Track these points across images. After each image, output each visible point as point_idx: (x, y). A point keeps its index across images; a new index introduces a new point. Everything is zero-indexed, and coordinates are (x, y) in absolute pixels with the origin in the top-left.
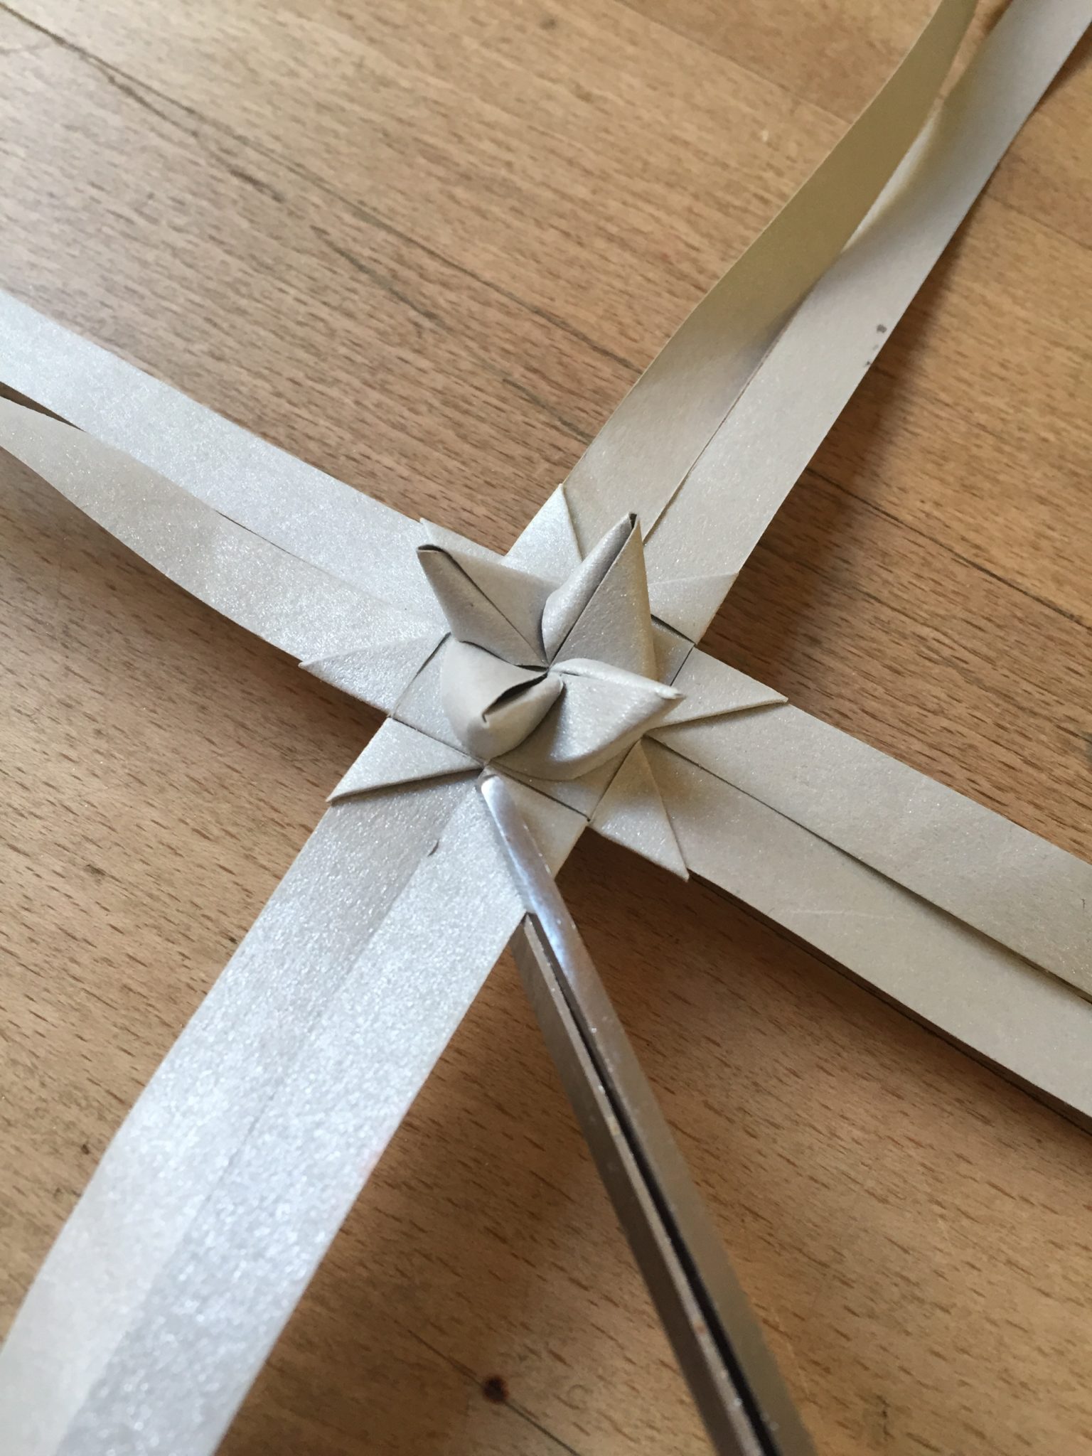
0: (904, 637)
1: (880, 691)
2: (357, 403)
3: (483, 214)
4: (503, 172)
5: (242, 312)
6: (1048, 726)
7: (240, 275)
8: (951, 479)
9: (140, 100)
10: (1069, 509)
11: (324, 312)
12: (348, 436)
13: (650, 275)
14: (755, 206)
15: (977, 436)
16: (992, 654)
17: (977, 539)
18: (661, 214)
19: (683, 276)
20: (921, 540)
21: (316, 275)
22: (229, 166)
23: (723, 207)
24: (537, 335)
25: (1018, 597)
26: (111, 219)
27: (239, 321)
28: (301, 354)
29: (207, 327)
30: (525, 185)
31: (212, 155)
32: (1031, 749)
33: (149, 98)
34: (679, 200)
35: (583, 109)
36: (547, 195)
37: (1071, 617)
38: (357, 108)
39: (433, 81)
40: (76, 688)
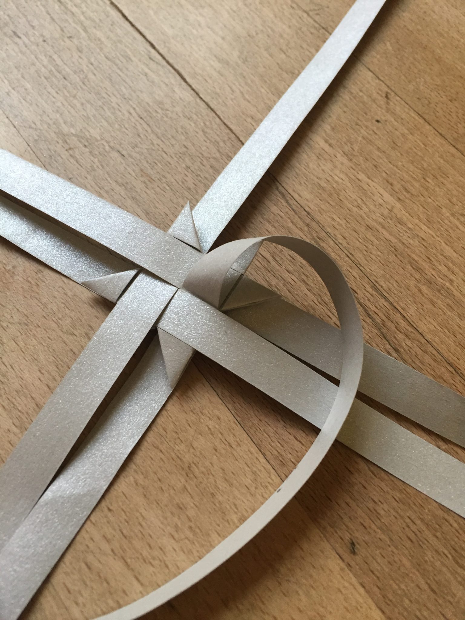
3: (433, 303)
4: (448, 284)
9: (287, 202)
30: (455, 293)
33: (292, 202)
38: (385, 232)
39: (424, 227)
40: (186, 499)
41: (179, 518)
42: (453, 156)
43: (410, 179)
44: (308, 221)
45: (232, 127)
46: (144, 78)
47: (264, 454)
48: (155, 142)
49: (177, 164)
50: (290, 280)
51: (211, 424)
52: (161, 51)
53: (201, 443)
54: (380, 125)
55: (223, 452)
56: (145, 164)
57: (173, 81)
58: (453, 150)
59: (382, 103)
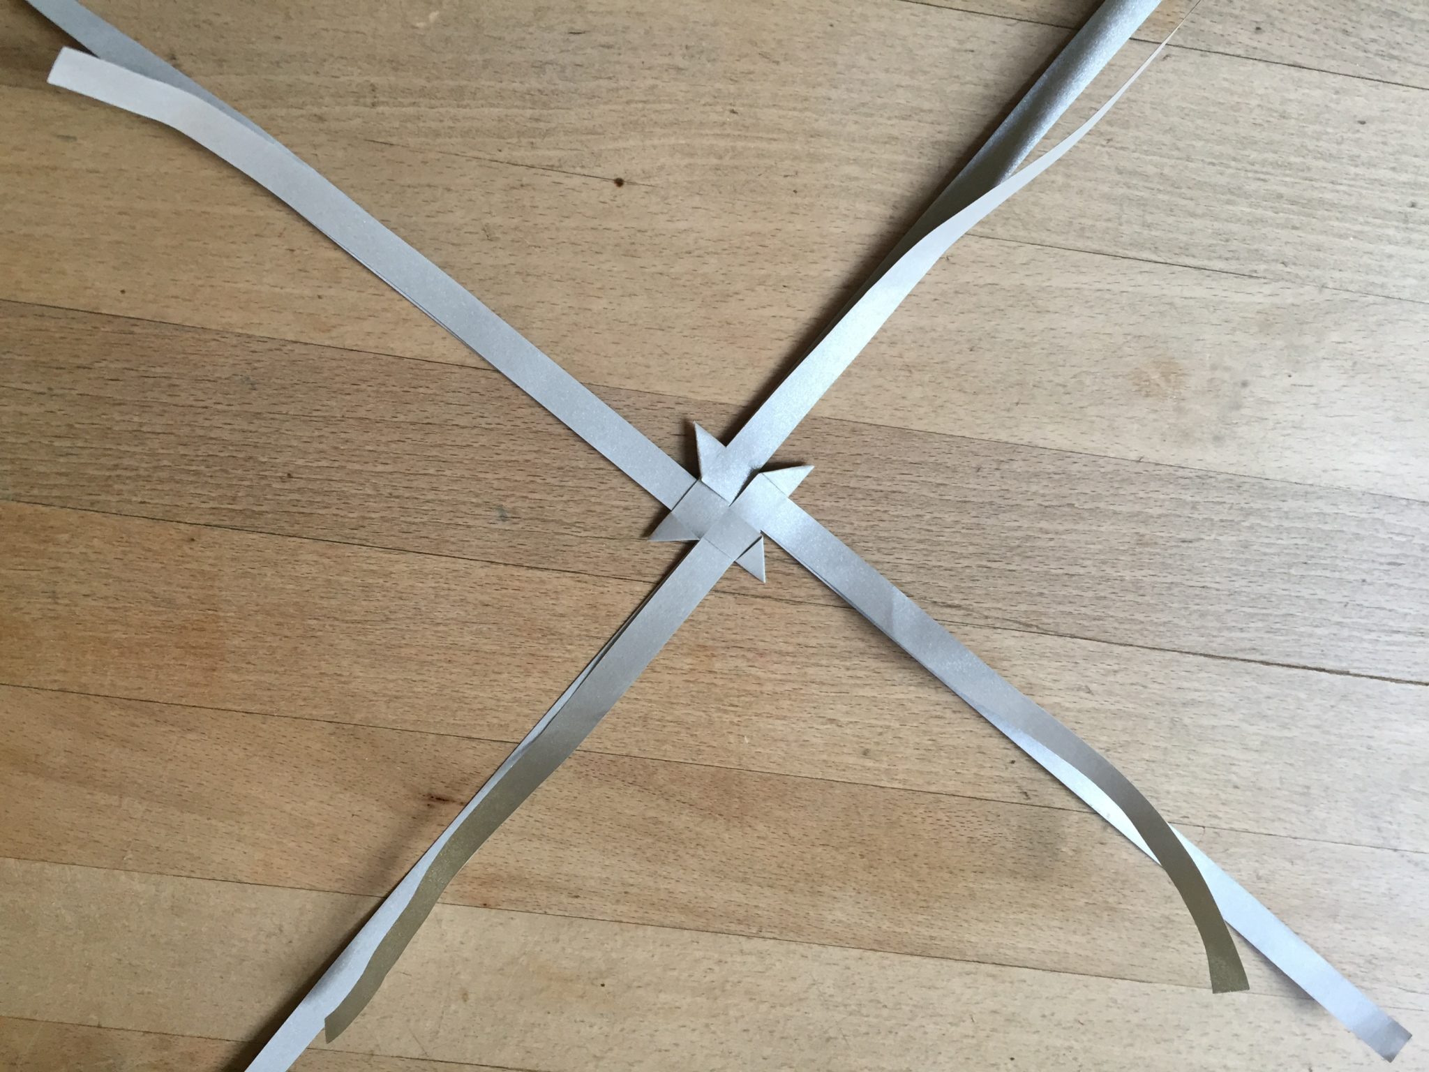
0: (593, 528)
1: (593, 500)
2: (852, 524)
4: (848, 664)
5: (921, 542)
6: (524, 516)
7: (930, 558)
8: (601, 607)
9: (1020, 623)
10: (548, 617)
11: (888, 558)
12: (848, 507)
13: (763, 644)
14: (735, 701)
15: (598, 633)
16: (557, 537)
17: (580, 585)
18: (774, 676)
19: (749, 650)
20: (603, 574)
21: (899, 574)
22: (964, 609)
23: (749, 693)
24: (796, 592)
25: (555, 567)
26: (997, 558)
27: (918, 537)
28: (886, 534)
29: (929, 528)
30: (836, 662)
31: (972, 611)
32: (527, 503)
33: (1016, 626)
34: (768, 688)
35: (830, 714)
36: (824, 662)
37: (531, 568)
39: (902, 696)
40: (894, 351)
41: (888, 337)
42: (929, 783)
43: (943, 730)
44: (990, 621)
45: (1122, 648)
46: (1240, 626)
47: (871, 425)
48: (1170, 576)
49: (1133, 574)
50: (961, 561)
51: (922, 411)
52: (1253, 665)
53: (917, 393)
54: (1009, 760)
55: (898, 401)
56: (1158, 550)
57: (1214, 645)
58: (933, 789)
59: (1025, 784)
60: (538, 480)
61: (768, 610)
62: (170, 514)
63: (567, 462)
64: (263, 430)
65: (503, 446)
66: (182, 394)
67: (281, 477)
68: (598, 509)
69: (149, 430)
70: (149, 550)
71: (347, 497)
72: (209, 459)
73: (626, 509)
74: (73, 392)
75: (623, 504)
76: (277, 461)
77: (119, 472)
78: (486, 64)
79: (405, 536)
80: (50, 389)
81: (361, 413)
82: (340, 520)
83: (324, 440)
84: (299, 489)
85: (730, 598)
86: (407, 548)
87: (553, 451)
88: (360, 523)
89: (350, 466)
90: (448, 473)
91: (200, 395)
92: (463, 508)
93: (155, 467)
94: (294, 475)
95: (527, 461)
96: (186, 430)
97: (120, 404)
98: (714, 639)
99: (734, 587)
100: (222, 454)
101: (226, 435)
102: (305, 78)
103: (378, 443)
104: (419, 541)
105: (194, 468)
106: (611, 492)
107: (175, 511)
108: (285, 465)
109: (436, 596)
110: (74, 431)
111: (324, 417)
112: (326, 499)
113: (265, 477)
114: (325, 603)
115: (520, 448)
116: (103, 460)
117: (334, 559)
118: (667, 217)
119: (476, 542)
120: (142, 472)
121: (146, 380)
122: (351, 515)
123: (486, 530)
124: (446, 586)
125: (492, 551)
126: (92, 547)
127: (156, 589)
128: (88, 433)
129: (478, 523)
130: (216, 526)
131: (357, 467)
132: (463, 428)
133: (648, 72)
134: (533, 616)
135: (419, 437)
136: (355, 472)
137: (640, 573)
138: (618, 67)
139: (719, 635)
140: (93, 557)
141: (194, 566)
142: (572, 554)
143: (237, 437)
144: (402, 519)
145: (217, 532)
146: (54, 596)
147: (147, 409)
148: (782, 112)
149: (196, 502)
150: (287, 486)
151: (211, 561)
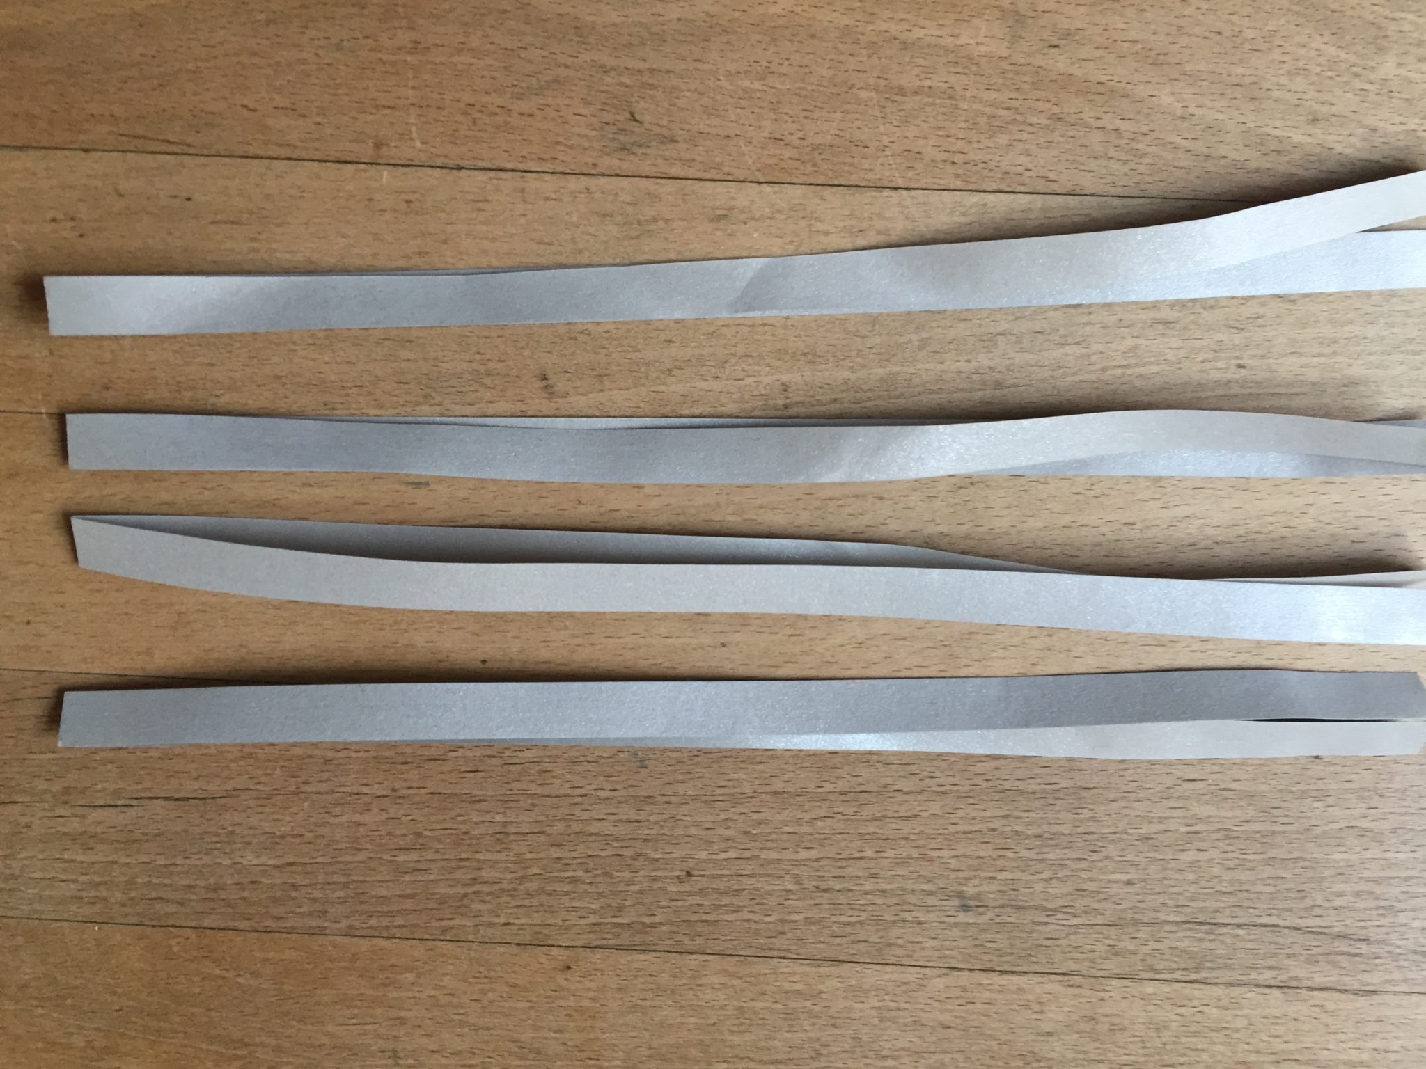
60: (1009, 854)
61: (1330, 1006)
62: (540, 936)
63: (1046, 828)
64: (652, 818)
65: (961, 813)
66: (555, 781)
67: (678, 877)
68: (1091, 886)
69: (514, 830)
70: (514, 986)
71: (761, 896)
72: (589, 860)
73: (1129, 883)
74: (423, 791)
75: (1125, 877)
76: (674, 856)
77: (477, 888)
78: (924, 344)
79: (838, 940)
80: (394, 790)
81: (778, 785)
82: (754, 926)
83: (730, 824)
84: (701, 890)
85: (1276, 992)
86: (841, 958)
87: (1026, 814)
88: (779, 928)
89: (764, 855)
90: (890, 853)
91: (576, 780)
92: (912, 899)
93: (523, 877)
94: (696, 873)
95: (993, 830)
96: (560, 827)
97: (479, 801)
98: (1258, 1052)
99: (1281, 978)
100: (603, 854)
101: (607, 828)
102: (704, 385)
103: (799, 822)
104: (855, 946)
105: (570, 874)
106: (1107, 862)
107: (546, 931)
108: (684, 860)
109: (881, 1020)
110: (421, 841)
111: (730, 795)
112: (735, 900)
113: (656, 879)
114: (736, 1039)
115: (983, 814)
116: (459, 875)
117: (748, 979)
118: (1159, 504)
119: (931, 943)
120: (505, 885)
121: (511, 767)
122: (767, 919)
123: (943, 926)
124: (892, 1005)
125: (953, 953)
126: (444, 987)
127: (523, 1038)
128: (439, 841)
129: (931, 917)
130: (596, 947)
131: (774, 855)
132: (907, 793)
133: (1127, 330)
134: (1011, 1037)
135: (851, 810)
136: (770, 862)
137: (1152, 969)
138: (1088, 328)
139: (1262, 1045)
140: (444, 1000)
141: (571, 1002)
142: (1058, 949)
143: (623, 830)
144: (834, 919)
145: (597, 956)
146: (395, 1054)
147: (511, 804)
148: (1304, 360)
149: (572, 918)
150: (686, 887)
151: (591, 994)
